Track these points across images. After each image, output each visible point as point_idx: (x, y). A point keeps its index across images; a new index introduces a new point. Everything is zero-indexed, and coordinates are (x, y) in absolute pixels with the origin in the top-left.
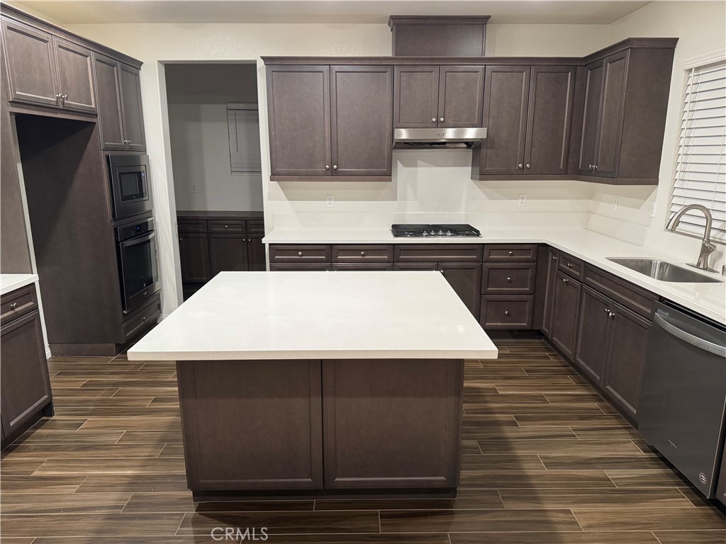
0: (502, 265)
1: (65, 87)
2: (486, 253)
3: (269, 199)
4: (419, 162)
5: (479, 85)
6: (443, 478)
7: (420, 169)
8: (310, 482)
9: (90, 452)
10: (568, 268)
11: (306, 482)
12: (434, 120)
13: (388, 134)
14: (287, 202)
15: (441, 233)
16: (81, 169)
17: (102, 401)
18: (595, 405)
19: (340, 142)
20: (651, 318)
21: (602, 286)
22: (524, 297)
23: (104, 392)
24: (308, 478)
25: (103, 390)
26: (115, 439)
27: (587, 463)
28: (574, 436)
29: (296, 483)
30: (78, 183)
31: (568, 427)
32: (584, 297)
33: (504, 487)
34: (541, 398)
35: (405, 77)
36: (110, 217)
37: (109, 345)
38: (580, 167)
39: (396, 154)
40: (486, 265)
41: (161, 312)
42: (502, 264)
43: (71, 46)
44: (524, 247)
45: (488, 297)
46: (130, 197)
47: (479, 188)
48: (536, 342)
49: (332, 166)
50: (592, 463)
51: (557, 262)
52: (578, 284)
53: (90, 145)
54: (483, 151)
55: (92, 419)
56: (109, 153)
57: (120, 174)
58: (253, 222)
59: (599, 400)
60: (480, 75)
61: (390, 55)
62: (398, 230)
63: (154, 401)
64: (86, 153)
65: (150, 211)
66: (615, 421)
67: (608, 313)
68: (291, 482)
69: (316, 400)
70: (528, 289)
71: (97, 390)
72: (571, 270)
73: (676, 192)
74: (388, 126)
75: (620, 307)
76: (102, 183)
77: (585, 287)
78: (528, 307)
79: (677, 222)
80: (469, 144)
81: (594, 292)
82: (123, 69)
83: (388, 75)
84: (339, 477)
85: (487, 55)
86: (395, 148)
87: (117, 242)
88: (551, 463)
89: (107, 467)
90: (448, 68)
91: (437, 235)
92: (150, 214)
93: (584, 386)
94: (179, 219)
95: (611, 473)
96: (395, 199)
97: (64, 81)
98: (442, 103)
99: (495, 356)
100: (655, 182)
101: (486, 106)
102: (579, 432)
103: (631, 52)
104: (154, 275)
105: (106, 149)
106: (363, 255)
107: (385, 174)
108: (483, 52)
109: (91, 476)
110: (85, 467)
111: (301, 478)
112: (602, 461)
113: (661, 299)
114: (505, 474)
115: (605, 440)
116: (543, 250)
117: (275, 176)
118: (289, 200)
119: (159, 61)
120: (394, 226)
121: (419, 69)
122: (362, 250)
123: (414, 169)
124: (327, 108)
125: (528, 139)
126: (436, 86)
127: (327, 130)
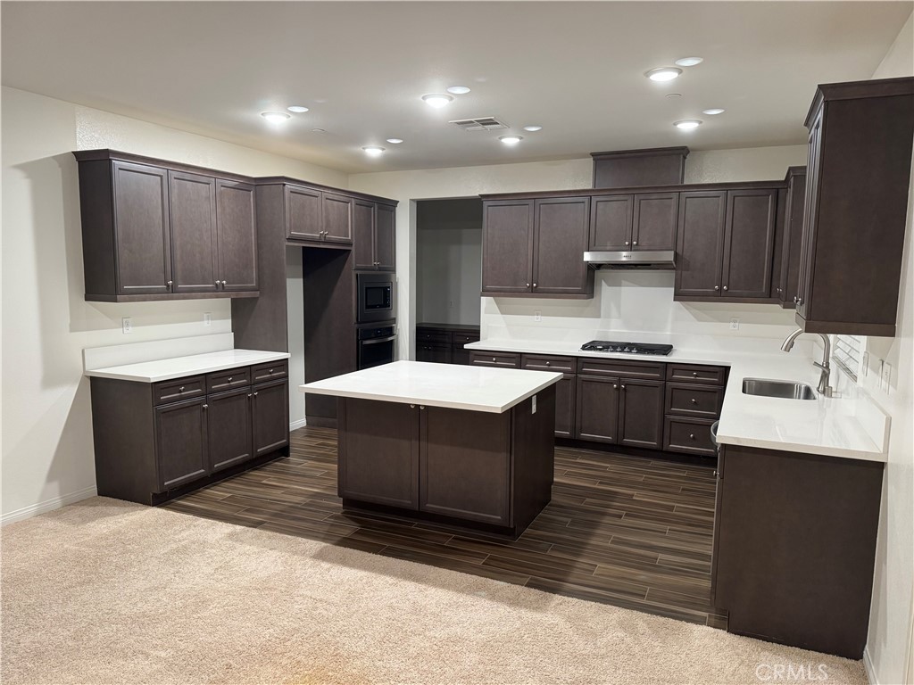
1: (328, 226)
2: (669, 373)
3: (486, 313)
4: (623, 282)
5: (673, 211)
7: (623, 289)
12: (627, 243)
14: (500, 316)
15: (627, 349)
16: (339, 284)
19: (541, 262)
30: (336, 294)
35: (601, 206)
36: (355, 320)
40: (669, 384)
42: (686, 385)
43: (336, 197)
44: (711, 369)
45: (672, 417)
46: (374, 307)
47: (687, 309)
53: (346, 266)
56: (359, 272)
57: (367, 288)
60: (674, 202)
61: (590, 187)
64: (343, 272)
65: (395, 319)
70: (714, 413)
76: (351, 294)
82: (379, 208)
83: (585, 205)
87: (358, 340)
90: (642, 197)
92: (394, 320)
94: (418, 329)
96: (599, 317)
97: (328, 222)
98: (636, 227)
101: (681, 231)
103: (794, 179)
105: (357, 269)
106: (549, 365)
108: (682, 179)
109: (293, 488)
118: (502, 313)
119: (411, 200)
122: (548, 360)
123: (617, 288)
124: (531, 235)
125: (726, 262)
126: (629, 212)
127: (530, 253)
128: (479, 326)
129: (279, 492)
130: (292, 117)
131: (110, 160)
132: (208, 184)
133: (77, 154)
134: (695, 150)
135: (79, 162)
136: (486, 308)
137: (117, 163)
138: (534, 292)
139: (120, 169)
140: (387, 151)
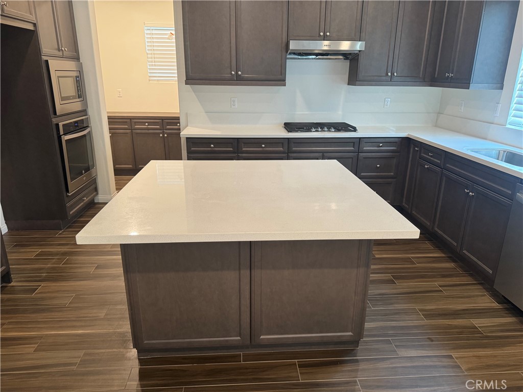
2: (361, 146)
5: (358, 5)
6: (350, 334)
8: (239, 340)
9: (45, 314)
10: (430, 157)
11: (236, 340)
12: (321, 34)
15: (326, 129)
16: (24, 72)
17: (53, 268)
18: (452, 265)
19: (244, 50)
20: (512, 198)
21: (462, 172)
22: (390, 180)
23: (54, 261)
24: (237, 336)
25: (53, 259)
26: (66, 302)
27: (456, 314)
28: (441, 291)
29: (227, 341)
31: (436, 284)
32: (444, 181)
33: (395, 336)
34: (408, 260)
36: (51, 114)
37: (56, 221)
38: (436, 76)
40: (361, 154)
41: (97, 194)
42: (373, 154)
44: (392, 140)
46: (68, 98)
49: (237, 73)
50: (461, 314)
51: (419, 153)
52: (438, 169)
55: (45, 285)
57: (58, 77)
58: (168, 121)
59: (454, 261)
62: (289, 127)
63: (97, 268)
64: (27, 58)
66: (470, 278)
67: (468, 193)
68: (223, 340)
69: (245, 273)
70: (392, 174)
71: (49, 259)
72: (432, 158)
74: (284, 38)
75: (480, 188)
77: (445, 172)
78: (392, 188)
80: (346, 55)
81: (454, 177)
84: (263, 335)
87: (59, 136)
88: (428, 315)
89: (60, 327)
91: (323, 131)
93: (439, 249)
95: (477, 322)
98: (328, 19)
101: (364, 23)
102: (445, 288)
104: (90, 163)
105: (45, 54)
106: (264, 147)
107: (281, 79)
109: (47, 337)
110: (41, 328)
111: (231, 337)
112: (467, 312)
114: (395, 325)
115: (466, 294)
116: (407, 142)
117: (190, 80)
120: (285, 124)
122: (263, 143)
124: (233, 23)
125: (396, 52)
126: (324, 5)
127: (233, 41)
138: (238, 80)
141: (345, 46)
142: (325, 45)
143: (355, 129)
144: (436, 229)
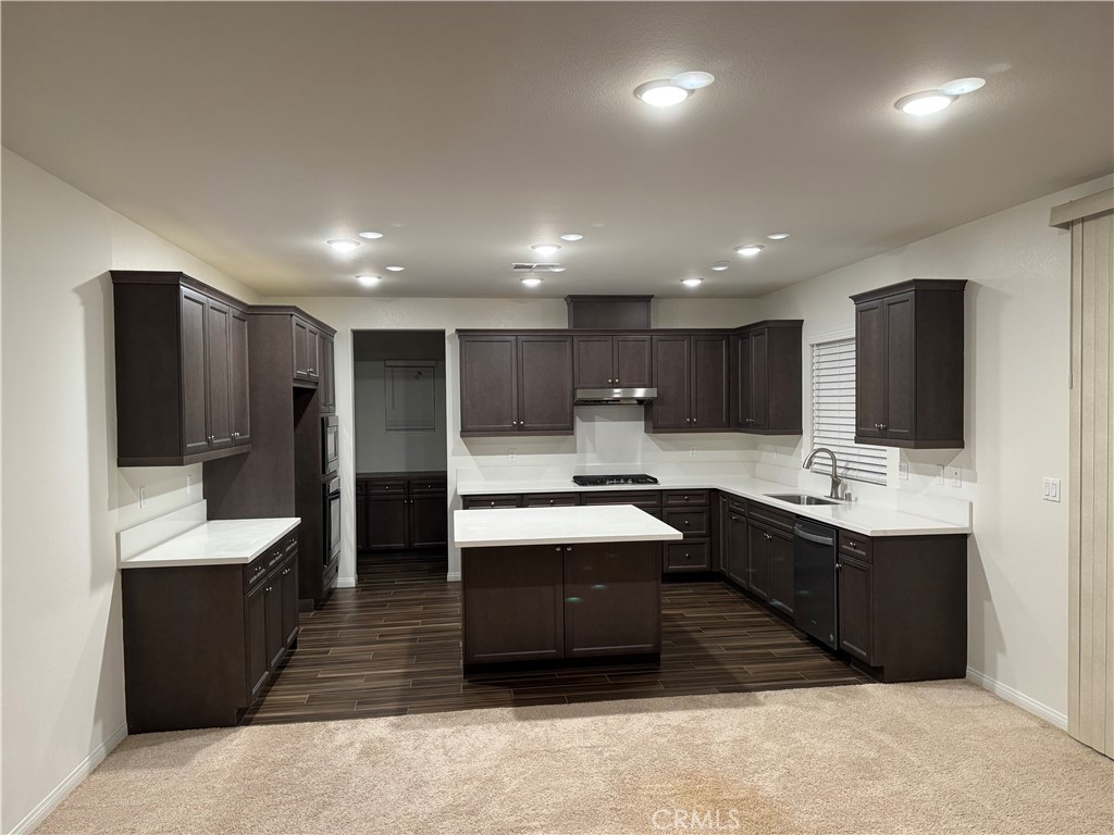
0: (679, 509)
2: (664, 499)
3: (453, 455)
4: (597, 417)
5: (647, 351)
6: (650, 645)
7: (597, 424)
11: (552, 653)
12: (610, 381)
13: (569, 393)
14: (469, 457)
15: (622, 481)
16: (299, 430)
18: (766, 619)
19: (526, 400)
20: (792, 532)
22: (702, 539)
24: (553, 649)
27: (757, 647)
32: (750, 529)
33: (695, 660)
34: (722, 617)
35: (582, 345)
36: (321, 473)
37: (308, 600)
38: (740, 421)
39: (576, 409)
40: (665, 510)
44: (698, 492)
48: (716, 584)
49: (519, 423)
51: (727, 504)
52: (744, 519)
54: (655, 407)
56: (323, 415)
58: (416, 482)
59: (769, 616)
60: (647, 344)
61: (566, 327)
62: (579, 480)
66: (781, 627)
67: (767, 537)
68: (541, 653)
70: (705, 532)
72: (738, 508)
73: (816, 440)
74: (569, 386)
75: (775, 530)
76: (316, 442)
77: (750, 520)
78: (706, 549)
79: (810, 463)
80: (640, 401)
81: (756, 523)
82: (328, 339)
83: (568, 344)
84: (576, 647)
85: (653, 327)
86: (575, 405)
87: (325, 498)
90: (620, 338)
91: (618, 483)
93: (757, 609)
95: (771, 651)
96: (575, 452)
98: (616, 366)
99: (682, 538)
100: (800, 432)
103: (769, 329)
105: (322, 412)
106: (552, 503)
107: (569, 429)
108: (649, 324)
111: (547, 650)
112: (769, 646)
113: (798, 516)
114: (695, 654)
115: (772, 636)
116: (714, 494)
117: (466, 432)
118: (472, 455)
119: (349, 330)
120: (574, 477)
121: (595, 338)
122: (552, 499)
123: (591, 423)
124: (514, 372)
125: (693, 397)
126: (610, 352)
127: (515, 390)
128: (446, 472)
129: (363, 680)
130: (362, 244)
131: (178, 285)
132: (225, 313)
133: (114, 274)
134: (658, 298)
135: (114, 284)
136: (453, 450)
137: (185, 290)
138: (520, 430)
139: (186, 297)
140: (385, 279)
141: (640, 393)
142: (617, 393)
143: (655, 481)
144: (751, 586)
